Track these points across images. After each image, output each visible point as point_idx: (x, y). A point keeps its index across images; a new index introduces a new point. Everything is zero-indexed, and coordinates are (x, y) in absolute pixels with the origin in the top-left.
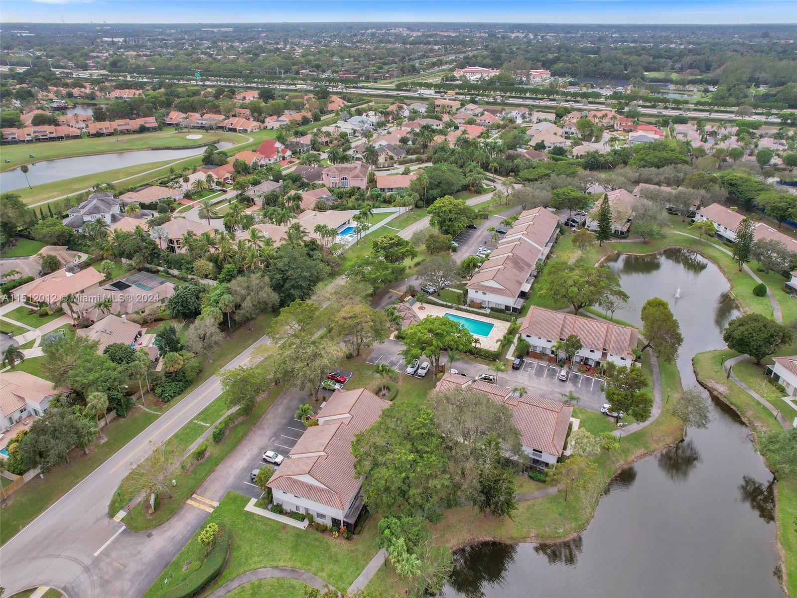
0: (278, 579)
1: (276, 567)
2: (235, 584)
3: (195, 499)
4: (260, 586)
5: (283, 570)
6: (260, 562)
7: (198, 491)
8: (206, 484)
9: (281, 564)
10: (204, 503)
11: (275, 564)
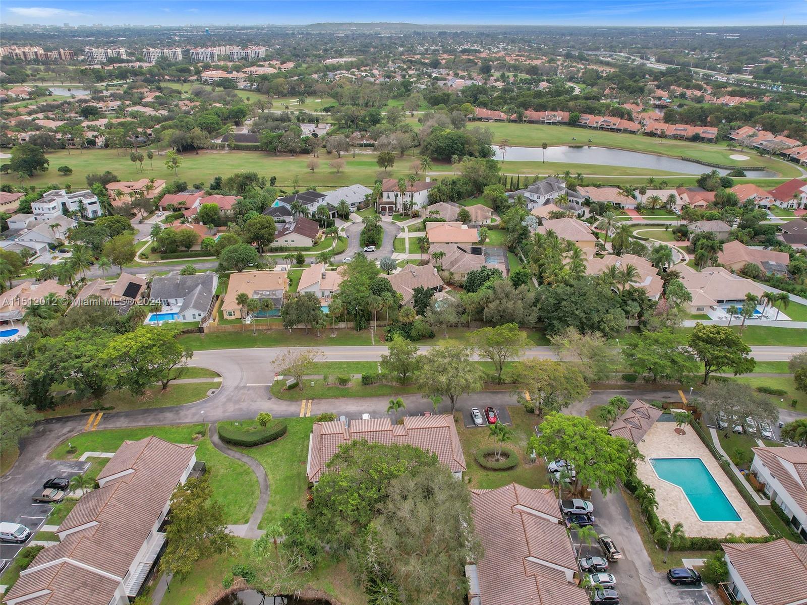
0: (257, 481)
1: (266, 475)
2: (245, 459)
3: (307, 403)
4: (248, 474)
5: (265, 480)
6: (268, 464)
7: (315, 401)
8: (324, 401)
9: (270, 477)
10: (306, 409)
11: (269, 473)
